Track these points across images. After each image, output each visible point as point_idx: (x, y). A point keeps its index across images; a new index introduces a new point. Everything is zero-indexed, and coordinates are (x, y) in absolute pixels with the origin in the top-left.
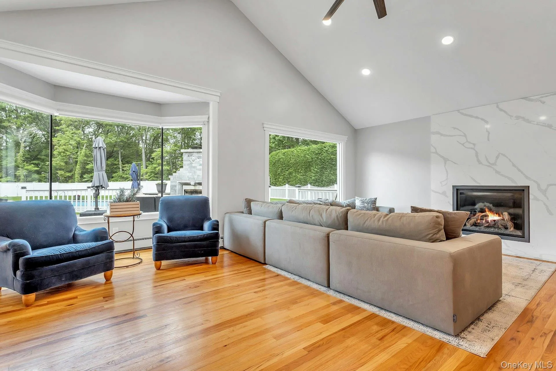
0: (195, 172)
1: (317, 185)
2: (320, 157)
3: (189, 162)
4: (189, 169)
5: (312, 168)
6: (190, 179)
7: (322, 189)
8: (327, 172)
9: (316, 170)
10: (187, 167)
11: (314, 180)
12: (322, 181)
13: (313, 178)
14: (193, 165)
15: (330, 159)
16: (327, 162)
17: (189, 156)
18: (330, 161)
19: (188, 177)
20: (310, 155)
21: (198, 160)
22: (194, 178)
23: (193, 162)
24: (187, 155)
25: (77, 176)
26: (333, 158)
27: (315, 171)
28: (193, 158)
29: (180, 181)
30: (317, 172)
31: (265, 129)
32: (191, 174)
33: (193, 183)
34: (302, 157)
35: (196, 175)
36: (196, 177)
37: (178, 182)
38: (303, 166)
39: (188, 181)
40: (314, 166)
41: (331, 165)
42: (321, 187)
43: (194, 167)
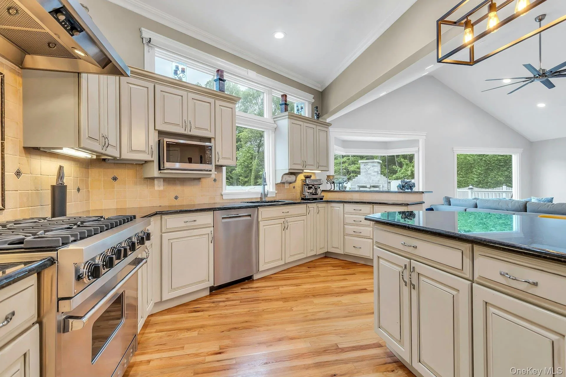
0: (370, 178)
1: (480, 187)
2: (484, 159)
3: (365, 170)
4: (365, 175)
5: (474, 170)
6: (366, 183)
7: (487, 190)
8: (493, 174)
9: (480, 171)
10: (364, 174)
11: (476, 182)
12: (487, 183)
13: (476, 180)
14: (369, 172)
15: (496, 160)
16: (494, 163)
17: (365, 165)
18: (497, 162)
19: (364, 181)
20: (471, 156)
21: (372, 168)
22: (370, 182)
23: (368, 170)
24: (363, 164)
25: (252, 181)
26: (501, 159)
27: (477, 172)
28: (368, 167)
29: (358, 185)
30: (480, 174)
31: (454, 151)
32: (367, 179)
33: (368, 186)
34: (461, 159)
35: (371, 180)
36: (371, 181)
37: (357, 185)
38: (463, 167)
39: (364, 185)
40: (477, 167)
41: (498, 166)
42: (486, 188)
43: (370, 174)
